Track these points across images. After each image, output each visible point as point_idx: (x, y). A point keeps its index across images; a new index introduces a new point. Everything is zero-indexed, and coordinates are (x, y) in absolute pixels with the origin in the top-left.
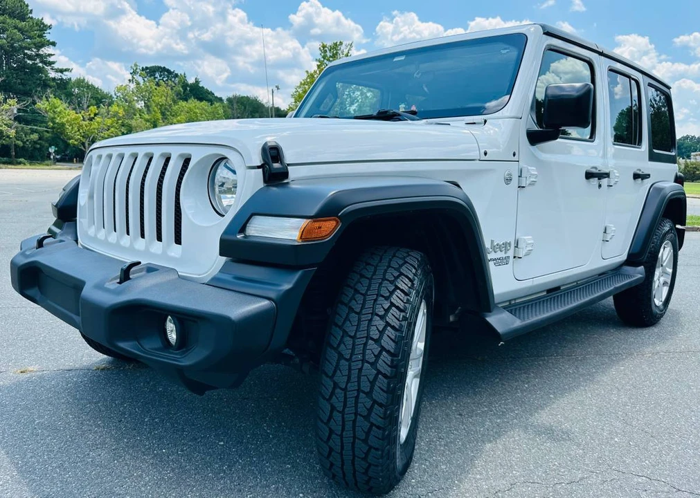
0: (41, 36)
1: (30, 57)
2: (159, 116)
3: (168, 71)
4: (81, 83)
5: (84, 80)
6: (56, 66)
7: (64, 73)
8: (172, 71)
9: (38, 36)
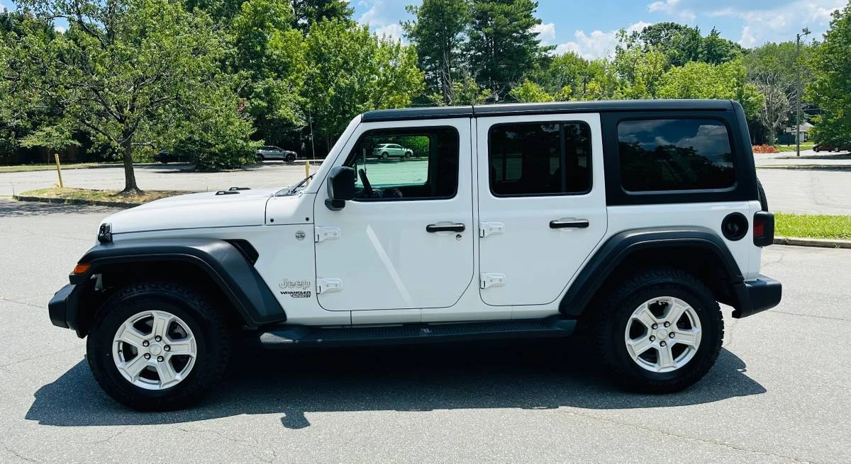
0: (528, 16)
1: (516, 40)
2: (644, 87)
3: (677, 27)
4: (570, 58)
5: (573, 54)
6: (540, 45)
7: (548, 51)
8: (683, 25)
9: (525, 17)
